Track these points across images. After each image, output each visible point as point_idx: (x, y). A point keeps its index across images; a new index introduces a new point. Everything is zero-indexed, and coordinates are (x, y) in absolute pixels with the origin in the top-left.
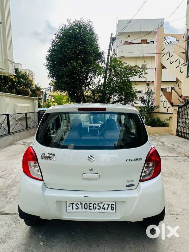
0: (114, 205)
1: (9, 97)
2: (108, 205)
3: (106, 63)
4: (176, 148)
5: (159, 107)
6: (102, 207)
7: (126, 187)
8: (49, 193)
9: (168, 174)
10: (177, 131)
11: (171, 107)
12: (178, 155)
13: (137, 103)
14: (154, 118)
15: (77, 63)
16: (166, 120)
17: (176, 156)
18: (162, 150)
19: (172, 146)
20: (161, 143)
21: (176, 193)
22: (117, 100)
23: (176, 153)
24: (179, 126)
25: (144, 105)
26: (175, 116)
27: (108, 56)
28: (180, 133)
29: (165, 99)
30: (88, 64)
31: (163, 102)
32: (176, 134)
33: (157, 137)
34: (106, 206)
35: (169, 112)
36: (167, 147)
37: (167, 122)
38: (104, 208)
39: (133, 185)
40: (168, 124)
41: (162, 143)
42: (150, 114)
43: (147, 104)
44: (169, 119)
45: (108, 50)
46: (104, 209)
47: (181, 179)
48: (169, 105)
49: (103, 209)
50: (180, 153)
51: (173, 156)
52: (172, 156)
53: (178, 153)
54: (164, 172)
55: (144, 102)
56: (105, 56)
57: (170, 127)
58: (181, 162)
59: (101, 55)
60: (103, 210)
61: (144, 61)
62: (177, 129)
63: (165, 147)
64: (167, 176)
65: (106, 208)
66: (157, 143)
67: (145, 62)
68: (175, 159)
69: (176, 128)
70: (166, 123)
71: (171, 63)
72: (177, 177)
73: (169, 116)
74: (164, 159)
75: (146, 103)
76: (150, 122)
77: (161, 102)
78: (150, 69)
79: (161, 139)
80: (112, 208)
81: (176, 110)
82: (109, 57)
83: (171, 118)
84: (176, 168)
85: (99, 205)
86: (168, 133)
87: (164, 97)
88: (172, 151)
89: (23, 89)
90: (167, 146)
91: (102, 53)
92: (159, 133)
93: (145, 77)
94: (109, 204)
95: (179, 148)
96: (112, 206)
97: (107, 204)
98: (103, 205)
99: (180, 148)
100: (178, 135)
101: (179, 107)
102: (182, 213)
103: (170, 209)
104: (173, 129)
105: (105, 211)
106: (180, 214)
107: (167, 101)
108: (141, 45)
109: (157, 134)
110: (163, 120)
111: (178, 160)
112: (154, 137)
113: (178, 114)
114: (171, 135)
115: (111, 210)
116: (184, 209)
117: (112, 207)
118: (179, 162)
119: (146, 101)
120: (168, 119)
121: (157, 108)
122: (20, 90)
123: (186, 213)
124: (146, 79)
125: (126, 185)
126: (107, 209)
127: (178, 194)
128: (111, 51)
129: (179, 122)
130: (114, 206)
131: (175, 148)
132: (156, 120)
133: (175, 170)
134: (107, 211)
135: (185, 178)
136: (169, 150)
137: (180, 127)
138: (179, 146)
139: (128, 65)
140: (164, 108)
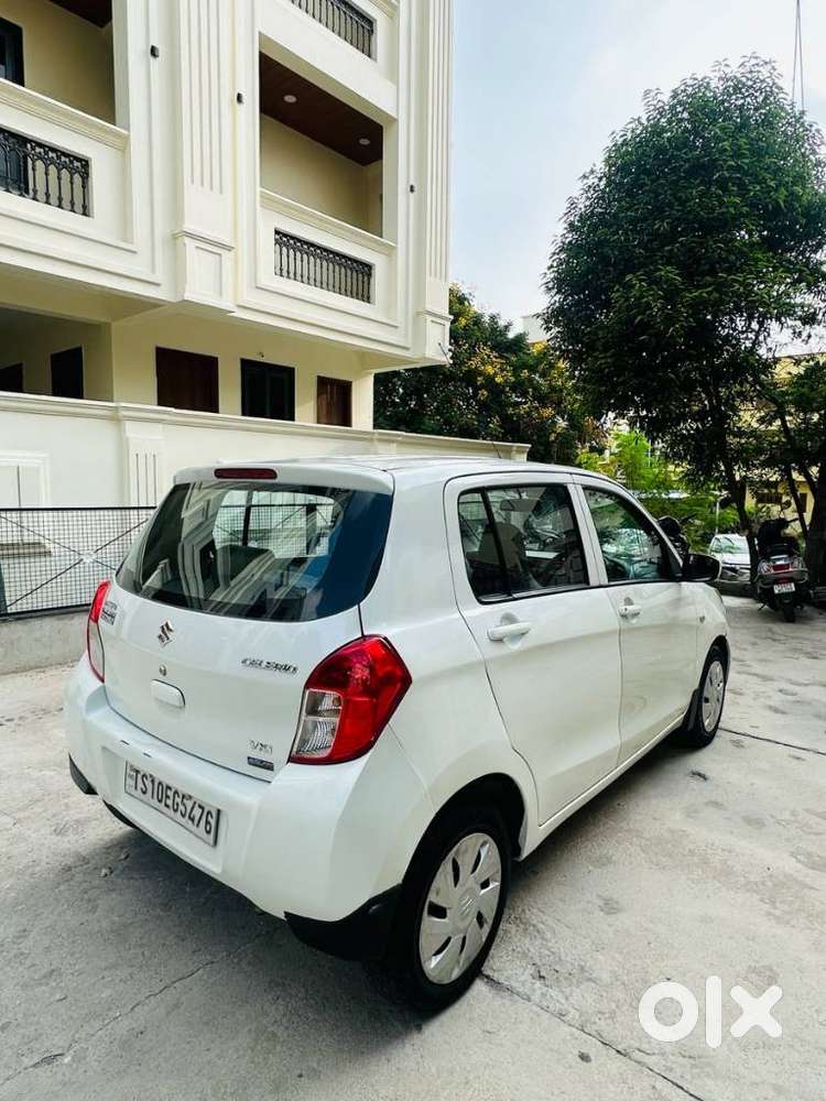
1: (395, 445)
2: (201, 811)
6: (188, 812)
7: (249, 763)
8: (103, 721)
34: (197, 813)
38: (192, 815)
39: (270, 767)
46: (193, 820)
49: (190, 817)
60: (191, 822)
65: (196, 820)
80: (208, 827)
85: (184, 801)
89: (528, 414)
94: (203, 809)
96: (209, 817)
97: (200, 806)
98: (192, 805)
115: (204, 830)
116: (695, 1054)
117: (207, 822)
122: (519, 416)
125: (249, 758)
126: (198, 824)
130: (213, 822)
134: (196, 829)
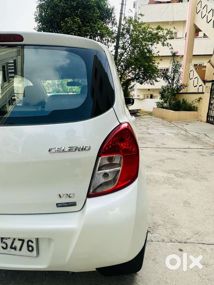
0: (32, 242)
2: (21, 242)
3: (118, 25)
4: (203, 137)
5: (187, 86)
6: (9, 245)
7: (57, 207)
9: (184, 173)
10: (208, 116)
11: (203, 85)
12: (204, 146)
13: (158, 81)
14: (179, 100)
15: (74, 22)
16: (194, 102)
17: (201, 149)
18: (183, 140)
19: (199, 135)
20: (184, 132)
21: (189, 203)
22: (132, 77)
23: (202, 144)
24: (211, 109)
25: (167, 82)
26: (206, 97)
27: (121, 14)
28: (211, 118)
29: (196, 75)
30: (90, 24)
31: (193, 79)
32: (206, 120)
33: (179, 124)
34: (18, 244)
35: (200, 91)
36: (191, 137)
37: (196, 104)
38: (13, 246)
39: (74, 204)
40: (197, 107)
41: (186, 131)
42: (174, 95)
43: (171, 81)
44: (199, 101)
45: (121, 5)
46: (15, 249)
47: (201, 180)
48: (201, 82)
49: (11, 248)
50: (207, 144)
51: (197, 148)
52: (195, 148)
53: (204, 144)
54: (179, 170)
55: (166, 78)
56: (116, 15)
57: (199, 111)
58: (206, 156)
59: (111, 13)
60: (13, 250)
61: (174, 27)
62: (208, 114)
63: (187, 136)
64: (181, 176)
65: (18, 247)
66: (178, 131)
67: (175, 29)
68: (199, 152)
69: (207, 112)
70: (194, 107)
71: (208, 21)
72: (196, 177)
73: (198, 96)
74: (183, 152)
75: (169, 80)
76: (173, 105)
77: (190, 79)
78: (181, 38)
79: (186, 127)
80: (30, 248)
81: (208, 88)
82: (122, 16)
83: (202, 99)
84: (198, 164)
85: (4, 240)
86: (196, 119)
87: (195, 72)
88: (196, 141)
90: (190, 135)
91: (113, 9)
92: (184, 120)
93: (170, 44)
94: (23, 241)
95: (207, 137)
96: (30, 243)
97: (19, 240)
98: (12, 241)
99: (209, 137)
100: (208, 121)
101: (213, 83)
102: (192, 240)
103: (173, 232)
104: (202, 114)
105: (17, 252)
106: (188, 241)
107: (198, 77)
108: (171, 3)
109: (181, 120)
110: (190, 102)
111: (202, 153)
112: (176, 124)
113: (211, 93)
114: (199, 122)
115: (27, 251)
116: (197, 232)
117: (28, 246)
118: (204, 155)
119: (170, 77)
120: (196, 101)
121: (185, 87)
123: (198, 240)
124: (171, 46)
125: (57, 204)
126: (20, 250)
127: (191, 205)
128: (124, 6)
129: (212, 104)
130: (34, 245)
131: (201, 138)
132: (181, 102)
133: (195, 168)
134: (21, 253)
135: (207, 179)
136: (192, 140)
137: (212, 111)
138: (207, 135)
139: (148, 27)
140: (194, 87)
